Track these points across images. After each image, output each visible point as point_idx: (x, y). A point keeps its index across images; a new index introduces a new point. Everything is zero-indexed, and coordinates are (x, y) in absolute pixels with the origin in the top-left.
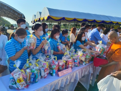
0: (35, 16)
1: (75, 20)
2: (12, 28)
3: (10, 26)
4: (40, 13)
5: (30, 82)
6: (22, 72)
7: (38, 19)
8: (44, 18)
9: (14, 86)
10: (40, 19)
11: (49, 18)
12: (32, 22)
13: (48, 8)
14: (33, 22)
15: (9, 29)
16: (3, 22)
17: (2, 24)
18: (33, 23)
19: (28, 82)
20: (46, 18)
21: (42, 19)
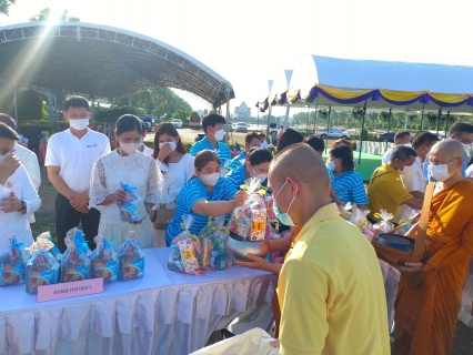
0: (271, 83)
1: (425, 99)
2: (193, 124)
3: (189, 118)
4: (289, 74)
5: (210, 266)
6: (194, 240)
7: (279, 98)
8: (299, 94)
9: (177, 262)
10: (284, 96)
11: (316, 92)
12: (257, 105)
13: (315, 57)
14: (262, 106)
15: (184, 127)
16: (169, 103)
17: (166, 110)
18: (263, 111)
19: (205, 263)
20: (305, 95)
21: (291, 95)
